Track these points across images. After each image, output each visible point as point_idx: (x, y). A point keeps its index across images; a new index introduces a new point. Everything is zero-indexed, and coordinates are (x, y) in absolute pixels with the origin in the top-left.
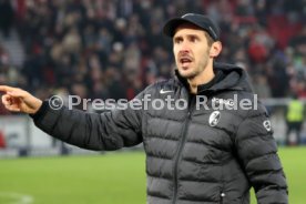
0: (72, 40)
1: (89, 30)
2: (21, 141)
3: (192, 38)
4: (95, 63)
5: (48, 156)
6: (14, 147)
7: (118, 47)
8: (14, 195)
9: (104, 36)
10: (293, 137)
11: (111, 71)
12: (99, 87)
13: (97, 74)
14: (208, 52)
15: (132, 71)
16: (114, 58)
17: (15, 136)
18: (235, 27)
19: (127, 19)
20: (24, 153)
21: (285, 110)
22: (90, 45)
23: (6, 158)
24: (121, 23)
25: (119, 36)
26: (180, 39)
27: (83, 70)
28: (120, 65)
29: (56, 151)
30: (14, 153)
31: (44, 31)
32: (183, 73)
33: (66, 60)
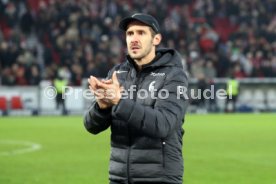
0: (72, 33)
1: (85, 25)
2: (34, 105)
3: (141, 32)
4: (89, 49)
5: (53, 116)
6: (29, 109)
7: (105, 38)
8: (27, 143)
9: (96, 30)
10: (230, 106)
11: (100, 56)
12: (91, 66)
13: (90, 57)
14: (152, 42)
15: (115, 56)
16: (102, 46)
17: (29, 100)
18: (191, 25)
19: (113, 18)
20: (36, 113)
21: (225, 87)
22: (85, 36)
23: (23, 116)
24: (108, 21)
25: (106, 30)
26: (131, 33)
27: (79, 54)
28: (107, 51)
29: (59, 112)
30: (29, 113)
31: (52, 25)
32: (133, 55)
33: (69, 47)
